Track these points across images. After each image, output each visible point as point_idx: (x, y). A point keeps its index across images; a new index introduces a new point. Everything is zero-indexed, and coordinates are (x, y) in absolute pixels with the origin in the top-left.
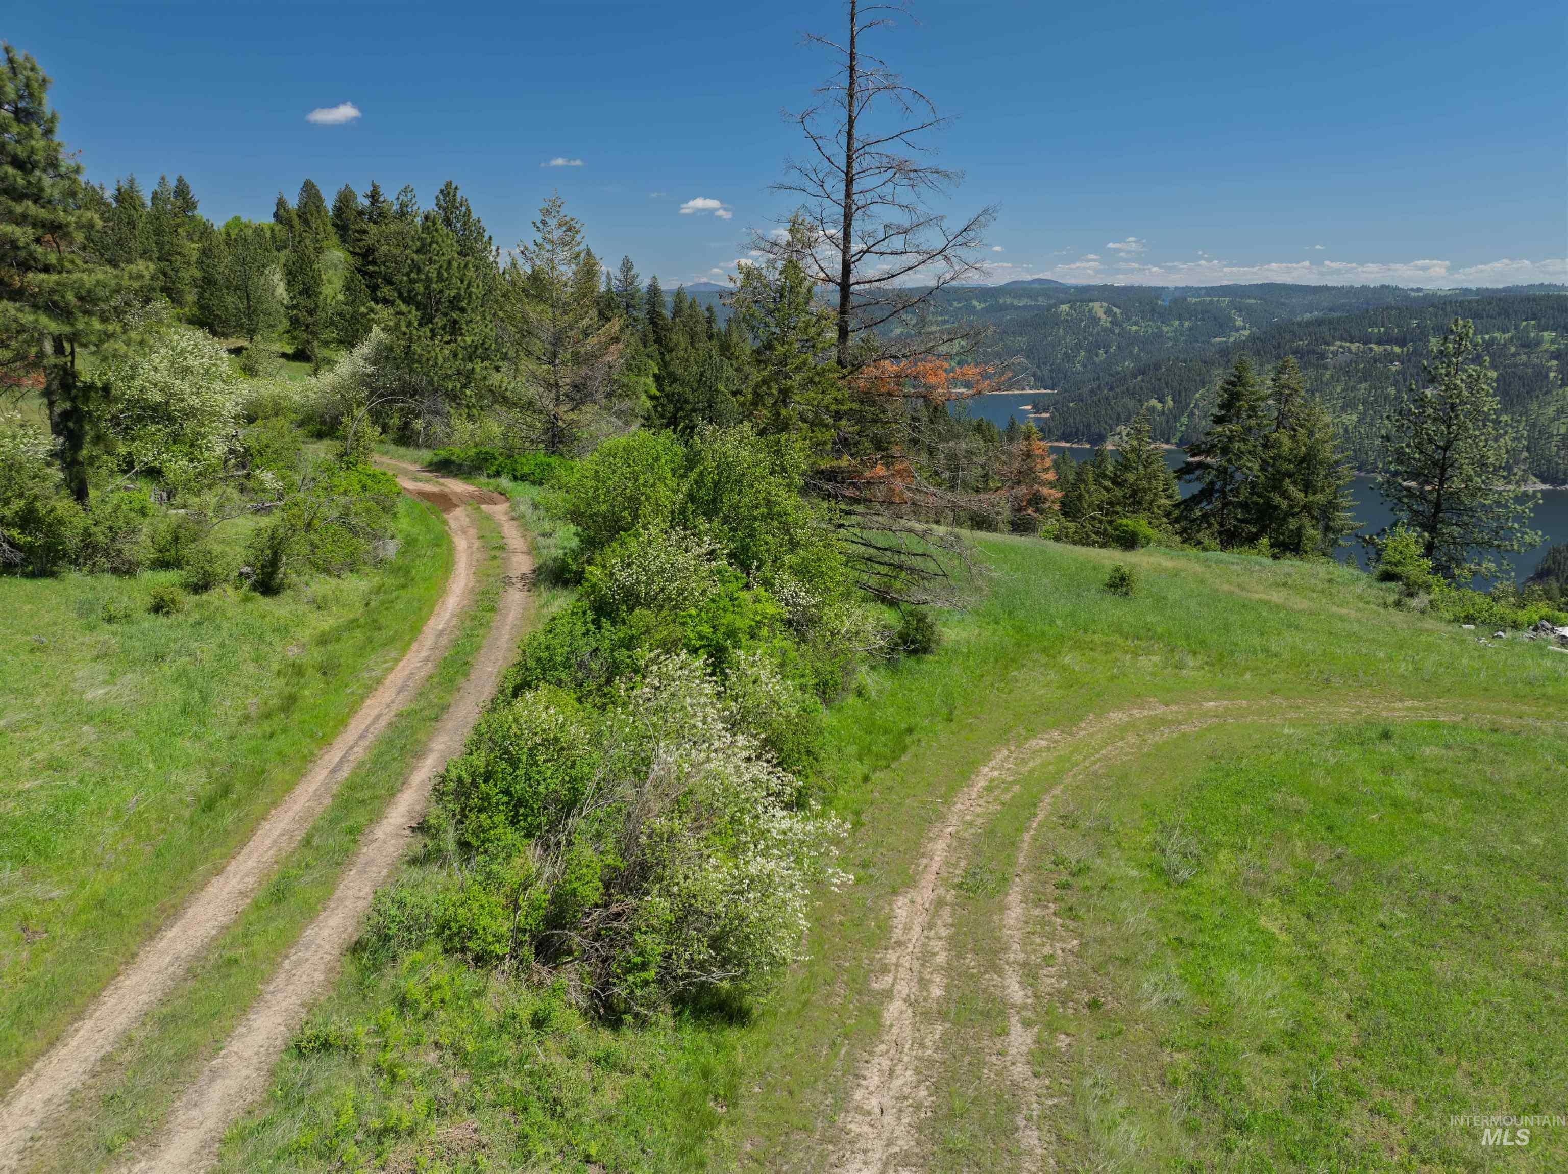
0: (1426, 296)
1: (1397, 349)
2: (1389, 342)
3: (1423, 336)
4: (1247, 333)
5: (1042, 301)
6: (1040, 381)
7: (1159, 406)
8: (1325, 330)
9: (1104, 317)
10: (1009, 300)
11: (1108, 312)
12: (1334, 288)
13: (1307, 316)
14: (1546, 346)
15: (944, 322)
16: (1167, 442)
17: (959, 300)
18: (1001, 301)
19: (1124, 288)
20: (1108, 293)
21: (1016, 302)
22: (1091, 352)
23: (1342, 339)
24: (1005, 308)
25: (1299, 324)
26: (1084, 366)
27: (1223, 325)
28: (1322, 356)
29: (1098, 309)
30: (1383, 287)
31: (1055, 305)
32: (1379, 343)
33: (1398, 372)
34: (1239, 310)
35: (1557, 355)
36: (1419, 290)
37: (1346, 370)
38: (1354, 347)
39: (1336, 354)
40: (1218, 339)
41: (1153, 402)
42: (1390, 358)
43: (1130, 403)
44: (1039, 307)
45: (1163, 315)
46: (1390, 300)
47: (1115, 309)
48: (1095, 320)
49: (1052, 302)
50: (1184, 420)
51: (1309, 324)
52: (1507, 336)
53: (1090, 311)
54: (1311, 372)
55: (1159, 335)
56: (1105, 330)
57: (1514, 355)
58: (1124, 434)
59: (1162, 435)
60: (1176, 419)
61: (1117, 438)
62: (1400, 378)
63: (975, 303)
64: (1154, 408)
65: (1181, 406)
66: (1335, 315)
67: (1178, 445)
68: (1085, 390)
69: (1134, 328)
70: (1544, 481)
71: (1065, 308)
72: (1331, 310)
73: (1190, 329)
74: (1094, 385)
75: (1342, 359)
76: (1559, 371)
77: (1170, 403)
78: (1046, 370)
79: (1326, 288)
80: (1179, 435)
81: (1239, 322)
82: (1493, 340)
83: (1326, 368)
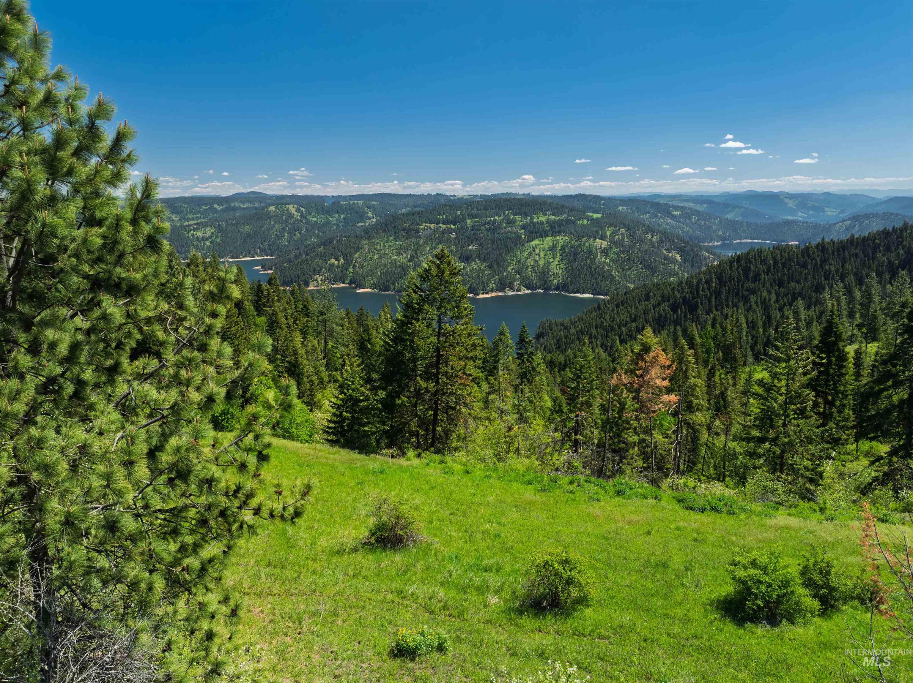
0: (459, 199)
1: (453, 227)
2: (448, 223)
3: (464, 220)
4: (374, 220)
5: (257, 205)
6: (264, 252)
7: (336, 263)
8: (416, 218)
9: (296, 213)
10: (237, 205)
11: (298, 210)
12: (415, 195)
13: (404, 210)
14: (518, 223)
15: (198, 218)
16: (343, 283)
17: (206, 205)
18: (232, 205)
19: (303, 196)
20: (294, 199)
21: (241, 205)
22: (291, 233)
23: (426, 222)
24: (234, 209)
25: (403, 215)
26: (288, 242)
27: (362, 216)
28: (417, 231)
29: (292, 208)
30: (438, 194)
31: (267, 207)
32: (444, 223)
33: (455, 238)
34: (369, 208)
35: (523, 227)
36: (455, 196)
37: (430, 238)
38: (432, 226)
39: (424, 230)
40: (360, 224)
41: (333, 261)
42: (450, 231)
43: (321, 262)
44: (256, 208)
45: (329, 211)
46: (443, 201)
47: (302, 209)
48: (291, 216)
49: (263, 205)
50: (351, 270)
51: (408, 214)
52: (501, 218)
53: (287, 210)
54: (414, 240)
55: (328, 223)
56: (297, 220)
57: (505, 228)
58: (319, 279)
59: (340, 279)
60: (347, 269)
61: (315, 282)
62: (456, 241)
63: (216, 206)
64: (333, 264)
65: (348, 262)
66: (418, 209)
67: (350, 284)
68: (292, 256)
69: (314, 219)
70: (528, 289)
71: (272, 208)
72: (415, 207)
73: (344, 219)
74: (297, 252)
75: (427, 232)
76: (526, 235)
77: (342, 261)
78: (266, 244)
79: (410, 196)
80: (349, 278)
81: (370, 215)
82: (495, 220)
83: (420, 238)
